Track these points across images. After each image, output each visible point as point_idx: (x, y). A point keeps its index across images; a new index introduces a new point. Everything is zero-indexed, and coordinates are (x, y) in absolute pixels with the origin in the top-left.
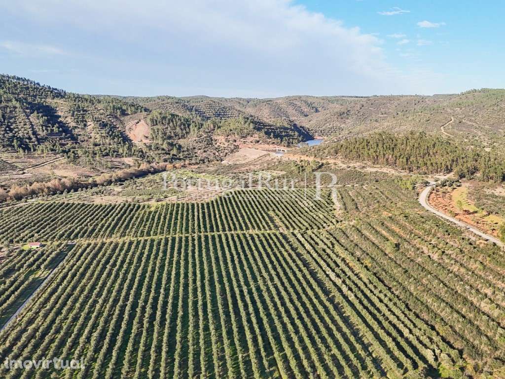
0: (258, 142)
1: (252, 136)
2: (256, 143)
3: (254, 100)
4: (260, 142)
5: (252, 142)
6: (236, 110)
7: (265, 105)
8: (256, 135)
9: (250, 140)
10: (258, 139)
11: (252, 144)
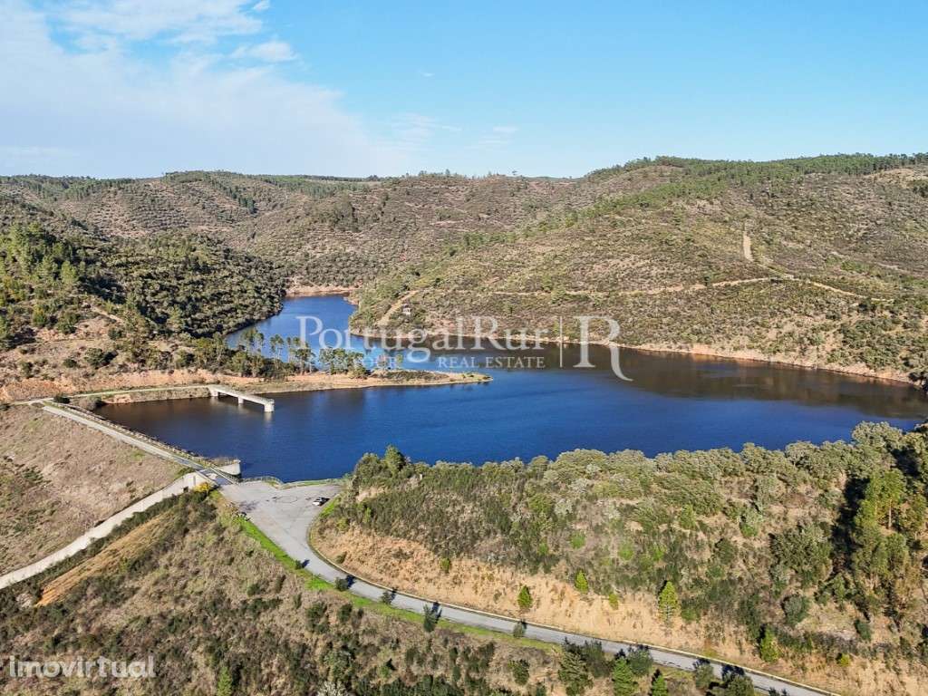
0: (108, 358)
1: (73, 331)
2: (96, 365)
3: (80, 181)
4: (120, 359)
5: (71, 363)
6: (23, 206)
7: (115, 193)
8: (93, 325)
9: (66, 355)
10: (104, 344)
11: (76, 372)
